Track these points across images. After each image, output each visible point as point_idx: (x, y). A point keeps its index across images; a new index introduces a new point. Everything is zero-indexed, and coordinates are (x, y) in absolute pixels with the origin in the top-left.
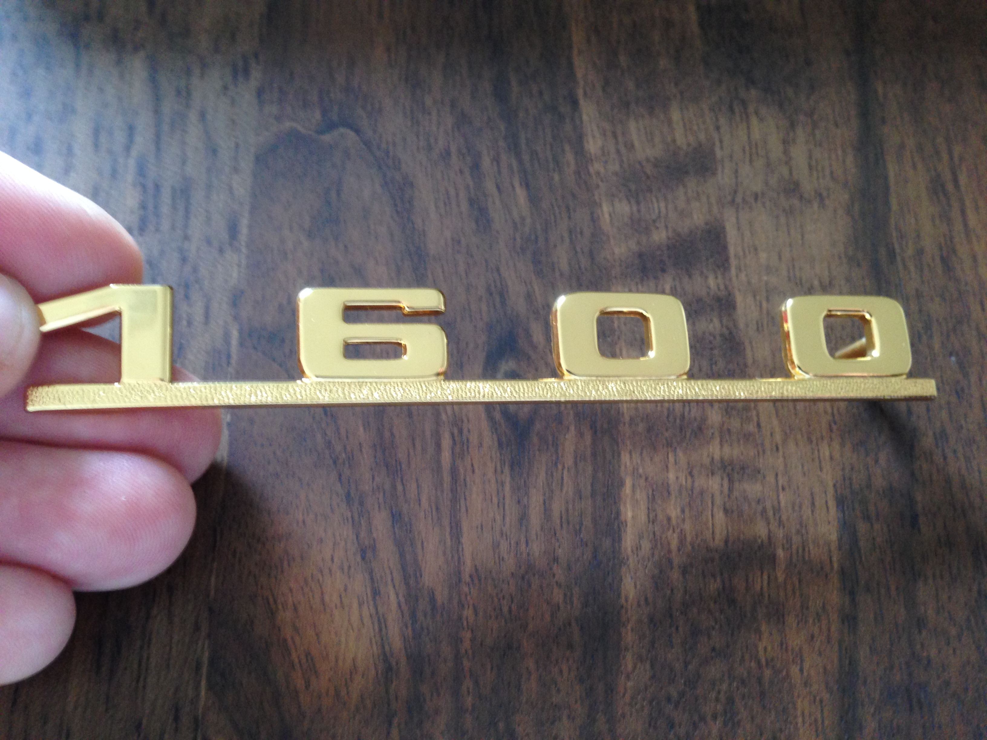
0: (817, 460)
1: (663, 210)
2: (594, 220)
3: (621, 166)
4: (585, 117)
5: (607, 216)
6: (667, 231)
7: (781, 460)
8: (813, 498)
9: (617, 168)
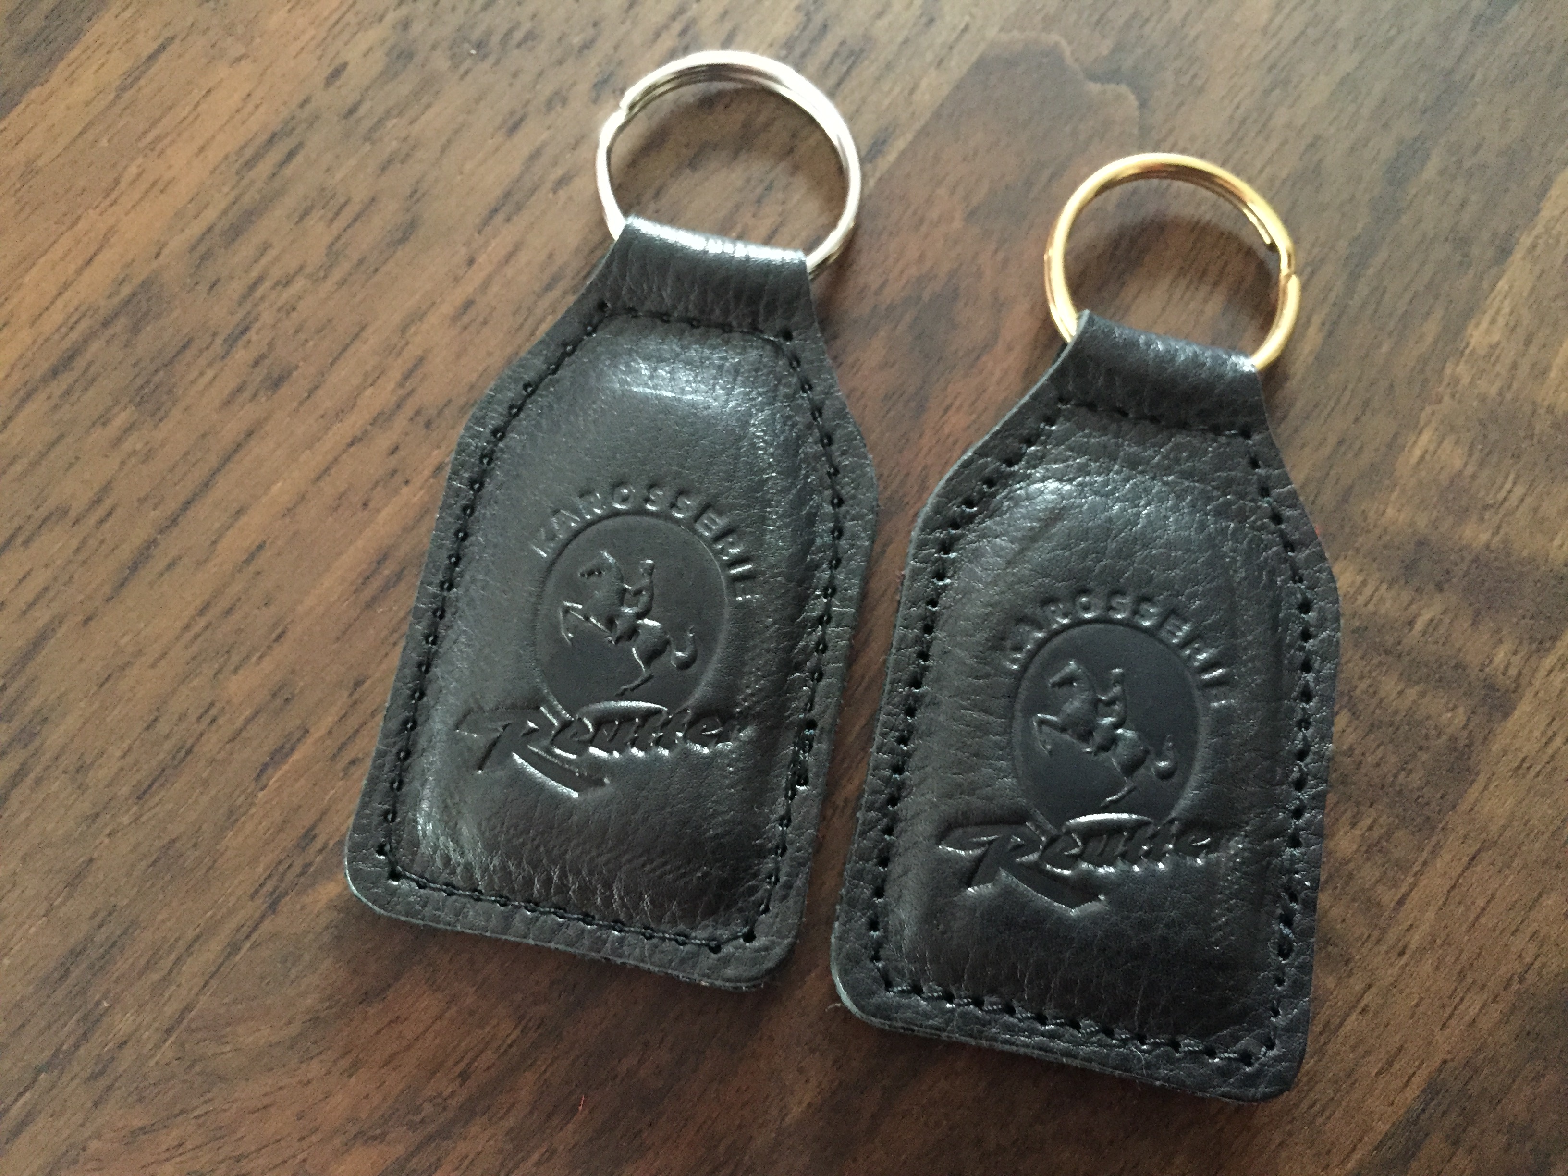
0: (1448, 1010)
1: (1514, 500)
2: (1394, 446)
3: (1500, 394)
4: (1503, 285)
5: (1417, 453)
6: (1494, 534)
7: (1395, 971)
8: (1397, 1054)
9: (1493, 390)
